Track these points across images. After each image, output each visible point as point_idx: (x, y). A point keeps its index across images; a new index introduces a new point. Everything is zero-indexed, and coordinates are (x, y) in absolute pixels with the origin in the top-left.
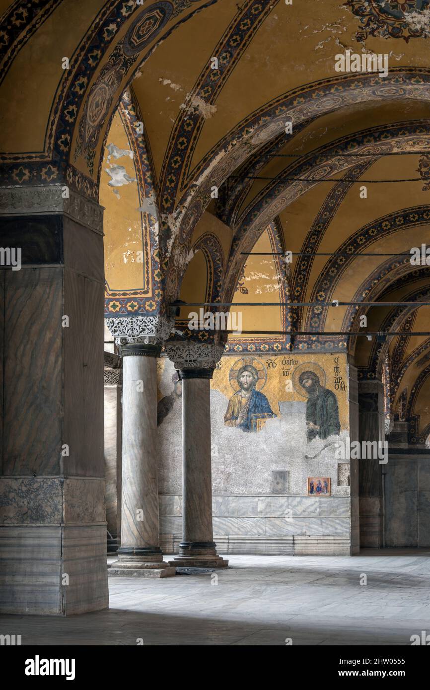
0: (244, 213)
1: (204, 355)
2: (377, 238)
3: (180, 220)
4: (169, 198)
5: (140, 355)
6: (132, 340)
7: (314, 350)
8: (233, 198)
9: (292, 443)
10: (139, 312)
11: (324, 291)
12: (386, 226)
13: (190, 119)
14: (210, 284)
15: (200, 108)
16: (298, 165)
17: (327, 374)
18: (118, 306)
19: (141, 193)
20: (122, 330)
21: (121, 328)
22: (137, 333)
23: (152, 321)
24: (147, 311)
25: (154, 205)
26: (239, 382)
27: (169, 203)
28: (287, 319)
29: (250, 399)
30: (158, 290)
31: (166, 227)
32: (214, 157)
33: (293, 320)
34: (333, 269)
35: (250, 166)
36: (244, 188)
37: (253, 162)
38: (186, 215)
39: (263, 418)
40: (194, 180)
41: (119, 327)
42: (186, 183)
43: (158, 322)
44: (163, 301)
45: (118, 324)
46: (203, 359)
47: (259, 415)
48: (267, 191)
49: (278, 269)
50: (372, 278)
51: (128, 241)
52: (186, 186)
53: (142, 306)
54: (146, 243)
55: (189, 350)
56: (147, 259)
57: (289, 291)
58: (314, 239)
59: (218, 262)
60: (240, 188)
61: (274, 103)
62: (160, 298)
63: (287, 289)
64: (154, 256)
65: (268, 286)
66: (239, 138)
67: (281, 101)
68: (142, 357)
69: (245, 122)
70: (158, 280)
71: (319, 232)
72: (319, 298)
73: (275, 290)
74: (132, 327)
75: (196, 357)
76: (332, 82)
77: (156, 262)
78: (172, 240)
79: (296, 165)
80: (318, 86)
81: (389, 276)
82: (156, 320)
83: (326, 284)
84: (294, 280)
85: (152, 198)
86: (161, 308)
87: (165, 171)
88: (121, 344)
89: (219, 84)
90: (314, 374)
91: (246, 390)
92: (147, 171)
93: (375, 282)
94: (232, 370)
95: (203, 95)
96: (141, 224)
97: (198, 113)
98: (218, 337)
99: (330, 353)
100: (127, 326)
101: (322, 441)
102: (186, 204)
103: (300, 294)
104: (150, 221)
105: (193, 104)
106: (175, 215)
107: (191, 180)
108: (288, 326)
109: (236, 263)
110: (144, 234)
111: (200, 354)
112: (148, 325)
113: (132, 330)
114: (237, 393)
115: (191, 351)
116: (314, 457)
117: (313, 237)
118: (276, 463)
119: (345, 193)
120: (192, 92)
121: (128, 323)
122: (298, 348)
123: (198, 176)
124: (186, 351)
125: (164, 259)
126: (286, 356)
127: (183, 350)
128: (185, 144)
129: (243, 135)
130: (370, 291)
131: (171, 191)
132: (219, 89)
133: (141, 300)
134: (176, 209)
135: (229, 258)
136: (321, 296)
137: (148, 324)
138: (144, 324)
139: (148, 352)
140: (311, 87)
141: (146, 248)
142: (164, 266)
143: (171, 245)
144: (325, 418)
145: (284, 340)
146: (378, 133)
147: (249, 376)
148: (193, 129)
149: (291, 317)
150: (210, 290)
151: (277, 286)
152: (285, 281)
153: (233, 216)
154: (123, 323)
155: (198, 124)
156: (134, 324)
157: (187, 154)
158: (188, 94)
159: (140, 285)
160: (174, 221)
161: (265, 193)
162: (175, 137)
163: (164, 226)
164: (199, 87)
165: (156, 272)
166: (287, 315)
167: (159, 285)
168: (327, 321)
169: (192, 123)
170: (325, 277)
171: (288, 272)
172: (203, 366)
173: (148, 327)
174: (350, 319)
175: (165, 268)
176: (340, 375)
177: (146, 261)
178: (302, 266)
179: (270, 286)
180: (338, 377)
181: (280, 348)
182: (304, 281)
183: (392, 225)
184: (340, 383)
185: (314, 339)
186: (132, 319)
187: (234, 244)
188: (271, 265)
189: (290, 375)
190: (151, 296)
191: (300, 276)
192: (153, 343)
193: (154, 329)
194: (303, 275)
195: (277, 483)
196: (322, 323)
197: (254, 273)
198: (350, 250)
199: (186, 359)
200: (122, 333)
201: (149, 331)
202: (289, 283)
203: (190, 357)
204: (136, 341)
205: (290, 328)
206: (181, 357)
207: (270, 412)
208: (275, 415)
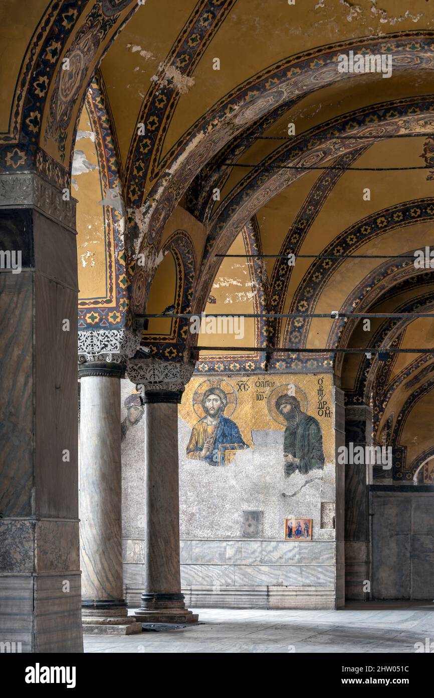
0: (220, 207)
1: (171, 376)
2: (371, 237)
3: (149, 215)
4: (137, 189)
5: (101, 375)
6: (92, 358)
7: (294, 369)
8: (208, 189)
9: (267, 478)
10: (100, 325)
11: (306, 301)
12: (382, 222)
13: (162, 93)
14: (180, 291)
15: (175, 81)
16: (285, 150)
17: (309, 398)
19: (103, 183)
20: (81, 345)
22: (98, 350)
23: (116, 336)
24: (110, 323)
25: (119, 197)
26: (204, 407)
27: (136, 195)
28: (262, 333)
29: (217, 427)
30: (123, 298)
31: (132, 224)
32: (191, 141)
33: (269, 334)
34: (317, 274)
35: (228, 151)
36: (220, 177)
37: (232, 146)
38: (157, 209)
39: (233, 449)
40: (167, 168)
42: (156, 171)
43: (123, 337)
44: (129, 311)
46: (170, 380)
47: (228, 445)
48: (248, 181)
49: (253, 274)
50: (364, 285)
51: (88, 241)
52: (157, 174)
53: (104, 317)
54: (109, 243)
56: (111, 262)
57: (265, 300)
58: (295, 238)
59: (190, 266)
60: (215, 177)
61: (263, 75)
62: (125, 309)
63: (263, 298)
64: (119, 258)
65: (240, 294)
66: (221, 117)
67: (272, 72)
68: (104, 377)
69: (229, 97)
70: (124, 287)
71: (302, 230)
72: (300, 308)
73: (248, 299)
74: (92, 342)
75: (161, 379)
76: (334, 49)
77: (121, 265)
78: (140, 240)
80: (317, 54)
81: (383, 282)
82: (120, 334)
83: (309, 292)
84: (271, 286)
85: (117, 190)
86: (127, 320)
87: (132, 156)
89: (198, 51)
90: (294, 399)
91: (213, 416)
92: (111, 156)
93: (368, 289)
94: (196, 393)
95: (179, 64)
96: (102, 220)
97: (172, 87)
98: (188, 354)
99: (312, 373)
100: (86, 341)
102: (157, 196)
103: (278, 303)
104: (114, 216)
105: (167, 76)
106: (143, 209)
107: (163, 166)
108: (264, 341)
109: (210, 267)
110: (107, 233)
111: (167, 374)
112: (111, 340)
113: (92, 346)
114: (201, 420)
115: (156, 372)
116: (294, 494)
117: (294, 236)
118: (248, 501)
119: (334, 183)
120: (166, 62)
121: (87, 338)
122: (275, 368)
123: (172, 163)
124: (150, 371)
125: (131, 262)
126: (260, 376)
127: (146, 370)
128: (156, 124)
129: (226, 114)
130: (361, 300)
131: (139, 181)
132: (198, 58)
133: (103, 311)
134: (145, 203)
135: (202, 261)
136: (303, 306)
138: (106, 340)
139: (111, 372)
140: (309, 54)
141: (109, 249)
142: (130, 270)
143: (139, 245)
144: (306, 449)
145: (258, 358)
146: (383, 111)
147: (216, 400)
148: (166, 106)
149: (267, 331)
150: (179, 300)
151: (250, 295)
152: (260, 288)
153: (207, 211)
154: (81, 338)
155: (172, 100)
156: (95, 339)
157: (159, 136)
158: (161, 64)
159: (102, 293)
160: (142, 216)
161: (245, 184)
162: (145, 115)
163: (130, 223)
164: (175, 55)
165: (121, 277)
166: (262, 328)
167: (124, 293)
168: (310, 336)
169: (164, 98)
170: (308, 283)
171: (264, 278)
172: (170, 388)
173: (111, 343)
174: (337, 333)
175: (131, 272)
176: (325, 399)
177: (108, 264)
178: (281, 271)
179: (243, 294)
180: (322, 401)
181: (253, 368)
182: (282, 288)
183: (388, 222)
184: (325, 409)
185: (294, 357)
186: (91, 333)
187: (208, 244)
188: (244, 269)
189: (265, 399)
190: (115, 306)
191: (277, 283)
192: (117, 361)
193: (118, 344)
194: (282, 281)
195: (250, 525)
196: (303, 338)
197: (225, 280)
198: (338, 251)
199: (150, 380)
200: (80, 349)
201: (113, 347)
202: (265, 290)
203: (155, 377)
204: (97, 359)
205: (265, 343)
206: (144, 378)
207: (241, 442)
208: (247, 445)
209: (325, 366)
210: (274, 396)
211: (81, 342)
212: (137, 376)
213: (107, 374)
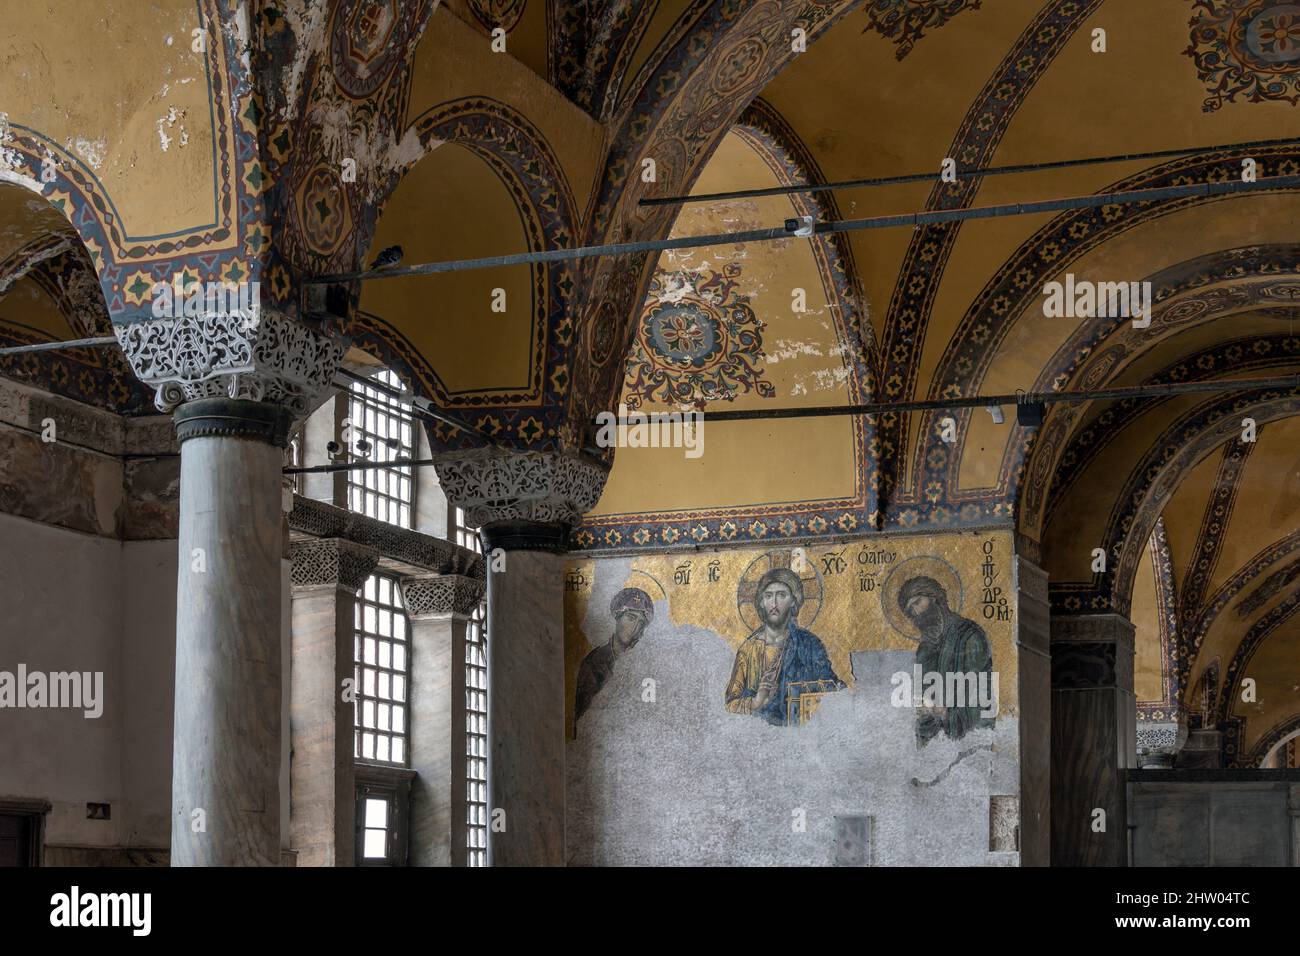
0: (638, 79)
1: (533, 484)
2: (1089, 245)
5: (217, 434)
6: (195, 391)
7: (935, 524)
8: (607, 37)
9: (882, 749)
11: (959, 384)
12: (1113, 212)
14: (540, 280)
17: (966, 582)
18: (147, 284)
20: (163, 359)
21: (161, 354)
22: (204, 366)
23: (242, 325)
26: (759, 608)
28: (868, 453)
29: (783, 648)
30: (253, 223)
31: (276, 26)
33: (884, 455)
34: (980, 328)
39: (814, 690)
41: (154, 351)
43: (257, 326)
44: (272, 258)
45: (150, 341)
46: (532, 496)
47: (806, 684)
49: (841, 329)
50: (1076, 344)
51: (169, 79)
53: (211, 277)
54: (218, 78)
55: (495, 471)
56: (223, 129)
57: (871, 383)
58: (930, 251)
59: (550, 208)
62: (260, 249)
63: (866, 379)
64: (241, 116)
65: (820, 374)
68: (224, 439)
70: (255, 193)
71: (942, 233)
72: (948, 400)
73: (837, 384)
74: (188, 346)
75: (512, 494)
77: (246, 135)
78: (299, 67)
83: (964, 365)
84: (884, 356)
86: (264, 280)
88: (166, 404)
90: (935, 584)
91: (776, 626)
93: (1085, 352)
94: (743, 582)
98: (577, 436)
99: (971, 530)
100: (174, 346)
101: (953, 743)
103: (901, 391)
108: (872, 469)
109: (628, 233)
110: (209, 50)
111: (524, 482)
112: (231, 338)
113: (190, 357)
114: (754, 634)
115: (501, 476)
116: (936, 781)
117: (927, 246)
118: (844, 796)
119: (1003, 127)
121: (176, 337)
122: (897, 523)
124: (487, 476)
125: (275, 128)
126: (869, 543)
127: (480, 473)
130: (1071, 374)
136: (953, 395)
137: (233, 336)
138: (218, 338)
139: (242, 425)
141: (218, 95)
142: (274, 149)
143: (296, 80)
145: (863, 505)
147: (783, 594)
149: (878, 448)
150: (541, 301)
151: (841, 374)
152: (859, 359)
153: (609, 91)
154: (163, 339)
156: (194, 339)
159: (207, 213)
160: (301, 3)
161: (694, 19)
163: (269, 21)
165: (249, 168)
166: (868, 443)
167: (258, 208)
168: (966, 456)
170: (962, 348)
171: (867, 338)
172: (534, 516)
173: (232, 344)
174: (1022, 446)
175: (275, 154)
176: (997, 582)
177: (218, 135)
178: (903, 322)
179: (825, 373)
180: (991, 588)
181: (853, 525)
182: (908, 359)
183: (1126, 210)
184: (997, 604)
185: (934, 500)
186: (187, 323)
187: (610, 169)
188: (823, 318)
189: (876, 587)
190: (236, 245)
191: (898, 348)
192: (253, 393)
193: (248, 348)
194: (906, 344)
195: (847, 845)
196: (952, 460)
197: (786, 343)
198: (1023, 278)
199: (491, 498)
200: (163, 369)
201: (237, 357)
202: (871, 363)
203: (498, 491)
204: (206, 394)
205: (875, 474)
206: (476, 492)
207: (831, 677)
208: (842, 682)
209: (998, 514)
210: (896, 582)
211: (165, 350)
212: (462, 488)
213: (230, 429)
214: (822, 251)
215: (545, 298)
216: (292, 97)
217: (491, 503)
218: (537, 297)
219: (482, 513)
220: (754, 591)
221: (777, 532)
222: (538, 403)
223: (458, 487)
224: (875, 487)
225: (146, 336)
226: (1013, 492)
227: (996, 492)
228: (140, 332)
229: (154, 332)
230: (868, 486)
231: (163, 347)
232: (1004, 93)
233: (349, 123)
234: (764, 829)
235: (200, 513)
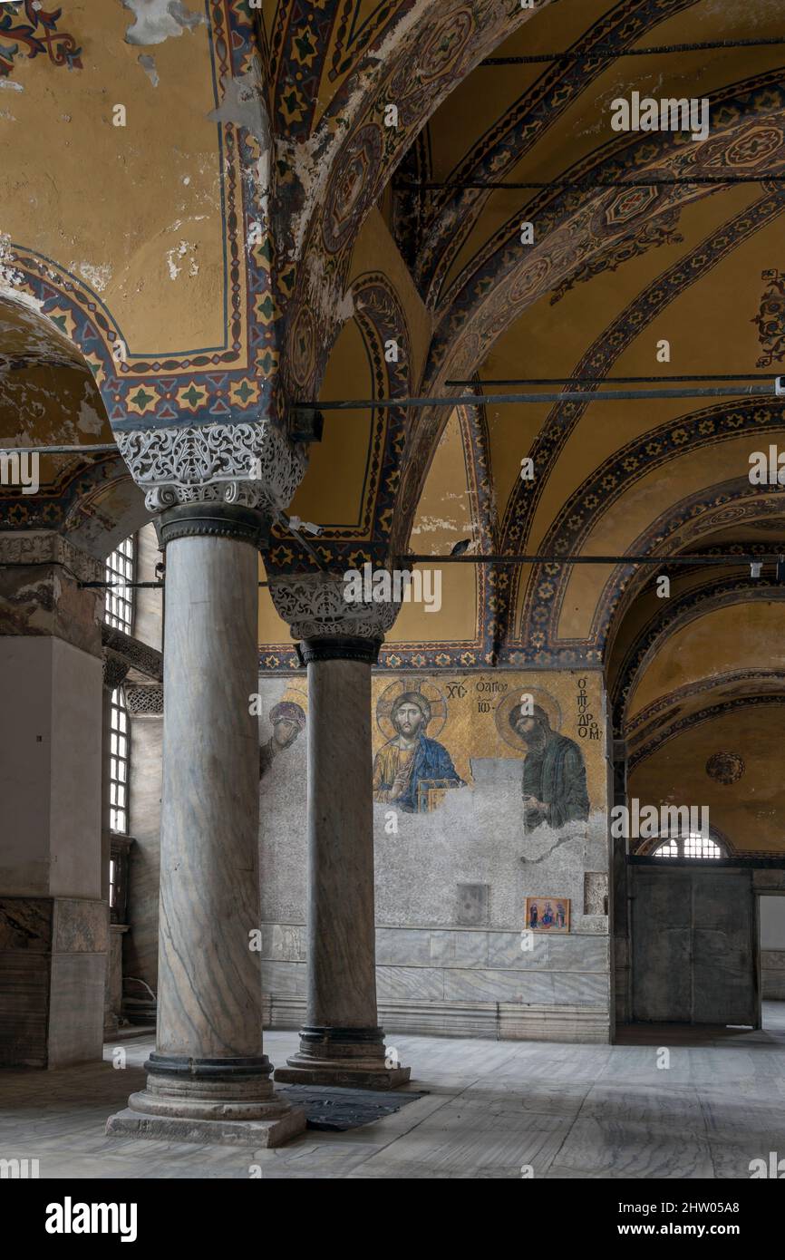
0: (458, 282)
2: (661, 460)
3: (328, 158)
4: (299, 96)
5: (213, 534)
6: (191, 494)
7: (539, 664)
8: (434, 243)
9: (497, 833)
10: (211, 412)
11: (558, 559)
12: (680, 437)
14: (378, 438)
17: (564, 709)
18: (152, 398)
19: (218, 63)
20: (164, 464)
21: (161, 460)
22: (205, 473)
23: (248, 437)
24: (234, 407)
25: (256, 100)
26: (394, 722)
27: (297, 111)
28: (487, 607)
29: (414, 753)
30: (264, 348)
31: (288, 178)
33: (499, 610)
34: (575, 518)
35: (477, 161)
36: (458, 223)
37: (486, 150)
38: (346, 143)
39: (440, 787)
40: (370, 48)
41: (155, 456)
42: (345, 55)
43: (263, 440)
44: (279, 381)
45: (152, 447)
46: (357, 616)
47: (433, 781)
49: (475, 510)
50: (652, 533)
51: (183, 215)
52: (347, 63)
53: (219, 394)
56: (236, 264)
58: (543, 456)
59: (402, 377)
60: (449, 219)
62: (270, 373)
64: (255, 253)
68: (218, 539)
70: (266, 322)
71: (554, 443)
72: (548, 570)
74: (190, 454)
75: (340, 612)
77: (259, 270)
78: (306, 215)
79: (583, 167)
81: (680, 533)
82: (258, 433)
83: (561, 545)
84: (503, 533)
85: (252, 78)
86: (273, 400)
88: (161, 505)
90: (539, 710)
91: (409, 736)
93: (658, 540)
94: (381, 701)
96: (217, 162)
99: (569, 670)
100: (176, 453)
101: (554, 831)
102: (348, 114)
103: (513, 562)
104: (243, 150)
106: (313, 144)
107: (362, 45)
108: (490, 620)
110: (227, 191)
112: (236, 449)
113: (192, 461)
114: (392, 742)
115: (331, 597)
116: (538, 861)
117: (542, 452)
118: (465, 869)
121: (178, 445)
122: (508, 662)
123: (382, 36)
124: (318, 597)
125: (283, 266)
126: (485, 675)
127: (311, 594)
131: (305, 77)
133: (217, 379)
134: (318, 129)
135: (422, 385)
136: (552, 567)
137: (238, 447)
138: (223, 448)
139: (236, 527)
141: (233, 232)
142: (282, 284)
143: (303, 226)
144: (559, 789)
145: (481, 646)
147: (414, 712)
149: (495, 603)
150: (376, 456)
152: (486, 534)
154: (165, 446)
156: (197, 447)
159: (215, 337)
160: (312, 160)
161: (507, 236)
163: (282, 174)
165: (261, 299)
166: (488, 599)
167: (268, 335)
168: (564, 613)
170: (560, 532)
171: (493, 518)
172: (357, 631)
173: (236, 454)
174: (609, 609)
175: (284, 289)
176: (589, 710)
177: (230, 268)
178: (519, 509)
180: (585, 714)
181: (472, 661)
182: (520, 538)
183: (690, 436)
184: (589, 726)
185: (538, 646)
186: (190, 433)
187: (433, 352)
188: (462, 501)
189: (491, 710)
190: (246, 366)
191: (513, 529)
192: (250, 502)
193: (253, 459)
194: (519, 526)
195: (468, 907)
196: (552, 616)
197: (429, 520)
198: (609, 482)
199: (319, 615)
200: (162, 472)
201: (240, 466)
202: (494, 538)
203: (327, 609)
204: (202, 497)
205: (492, 624)
206: (307, 610)
207: (454, 777)
208: (463, 782)
211: (166, 456)
212: (294, 606)
213: (226, 530)
214: (471, 449)
215: (381, 452)
216: (299, 242)
217: (319, 619)
218: (373, 451)
219: (309, 627)
220: (390, 708)
221: (409, 664)
222: (367, 538)
223: (290, 604)
224: (492, 633)
225: (148, 443)
226: (602, 643)
227: (588, 642)
228: (142, 438)
229: (157, 440)
230: (486, 632)
231: (164, 453)
232: (615, 339)
233: (323, 273)
234: (398, 892)
235: (196, 603)
